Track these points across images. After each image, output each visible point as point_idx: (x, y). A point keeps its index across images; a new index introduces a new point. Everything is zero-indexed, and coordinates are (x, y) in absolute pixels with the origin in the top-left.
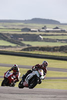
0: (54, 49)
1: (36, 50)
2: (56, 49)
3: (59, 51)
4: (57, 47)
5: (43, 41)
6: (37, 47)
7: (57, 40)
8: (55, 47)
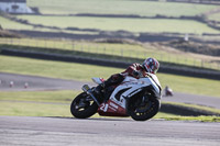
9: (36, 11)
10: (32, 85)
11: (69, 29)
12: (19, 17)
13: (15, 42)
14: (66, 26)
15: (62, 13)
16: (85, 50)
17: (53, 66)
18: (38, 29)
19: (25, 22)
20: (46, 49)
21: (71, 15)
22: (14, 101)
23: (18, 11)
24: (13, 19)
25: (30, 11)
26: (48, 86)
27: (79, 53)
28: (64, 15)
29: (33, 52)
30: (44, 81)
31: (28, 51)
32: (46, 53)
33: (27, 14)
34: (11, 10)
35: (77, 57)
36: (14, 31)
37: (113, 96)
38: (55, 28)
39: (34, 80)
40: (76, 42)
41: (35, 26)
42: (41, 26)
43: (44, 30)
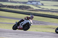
0: (15, 7)
1: (6, 7)
2: (17, 7)
3: (19, 8)
4: (18, 6)
5: (9, 2)
6: (6, 6)
7: (18, 2)
8: (16, 6)
9: (43, 5)
10: (41, 23)
11: (51, 9)
12: (38, 6)
13: (37, 12)
14: (50, 9)
15: (49, 5)
16: (55, 15)
17: (47, 19)
18: (43, 9)
19: (40, 7)
20: (45, 14)
21: (52, 6)
22: (36, 28)
23: (38, 4)
24: (36, 6)
25: (41, 4)
26: (45, 24)
27: (53, 16)
28: (50, 6)
29: (41, 15)
30: (44, 23)
31: (40, 15)
32: (45, 15)
33: (40, 5)
34: (36, 4)
35: (53, 17)
36: (37, 9)
37: (20, 25)
38: (47, 9)
39: (41, 22)
40: (53, 13)
41: (42, 8)
42: (44, 8)
43: (44, 9)
